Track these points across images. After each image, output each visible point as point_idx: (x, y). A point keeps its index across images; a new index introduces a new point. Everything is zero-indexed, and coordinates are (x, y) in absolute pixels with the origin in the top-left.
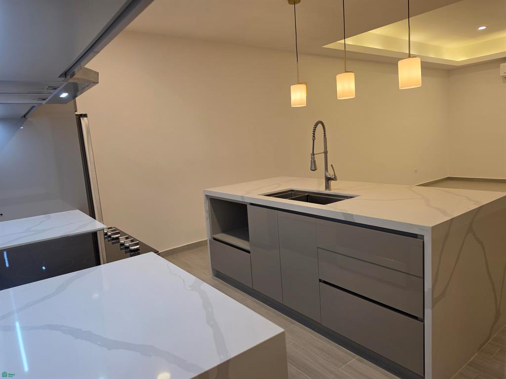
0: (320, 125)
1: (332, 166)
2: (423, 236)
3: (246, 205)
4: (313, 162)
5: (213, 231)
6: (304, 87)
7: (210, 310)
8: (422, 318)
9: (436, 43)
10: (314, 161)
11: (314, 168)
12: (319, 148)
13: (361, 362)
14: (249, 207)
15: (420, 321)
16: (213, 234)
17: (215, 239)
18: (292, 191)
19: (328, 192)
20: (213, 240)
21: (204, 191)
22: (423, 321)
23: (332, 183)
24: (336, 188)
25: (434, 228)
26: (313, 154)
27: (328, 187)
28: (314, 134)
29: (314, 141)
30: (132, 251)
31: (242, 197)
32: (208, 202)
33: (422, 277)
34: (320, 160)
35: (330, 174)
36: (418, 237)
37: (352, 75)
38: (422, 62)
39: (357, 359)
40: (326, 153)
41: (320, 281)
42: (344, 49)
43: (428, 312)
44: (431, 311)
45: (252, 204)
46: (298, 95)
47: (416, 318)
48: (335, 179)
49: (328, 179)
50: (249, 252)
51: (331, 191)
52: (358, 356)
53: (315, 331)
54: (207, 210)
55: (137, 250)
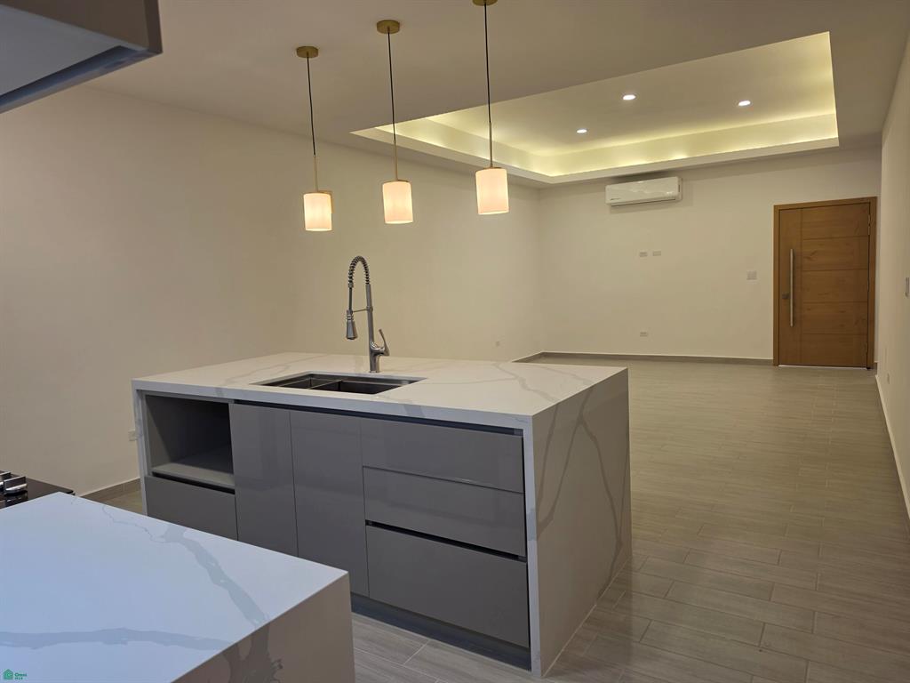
0: (359, 264)
1: (380, 331)
2: (522, 430)
3: (227, 404)
4: (351, 325)
5: (153, 458)
6: (326, 198)
7: (214, 565)
8: (524, 555)
9: (522, 146)
10: (353, 324)
11: (352, 334)
12: (360, 302)
13: (437, 647)
14: (232, 406)
15: (521, 561)
16: (153, 466)
17: (157, 475)
18: (312, 375)
19: (374, 375)
20: (151, 477)
21: (133, 382)
22: (525, 560)
23: (381, 359)
24: (387, 368)
25: (536, 417)
26: (350, 311)
27: (374, 366)
28: (351, 278)
29: (351, 289)
30: (10, 495)
31: (218, 389)
32: (141, 404)
33: (522, 491)
34: (361, 321)
35: (378, 344)
36: (515, 432)
37: (407, 187)
38: (509, 176)
39: (429, 644)
40: (370, 310)
41: (367, 523)
42: (393, 143)
43: (532, 545)
44: (535, 542)
45: (238, 402)
46: (317, 212)
47: (515, 557)
48: (385, 353)
49: (375, 354)
50: (232, 491)
51: (380, 373)
52: (430, 640)
53: (358, 613)
54: (139, 420)
55: (22, 492)
